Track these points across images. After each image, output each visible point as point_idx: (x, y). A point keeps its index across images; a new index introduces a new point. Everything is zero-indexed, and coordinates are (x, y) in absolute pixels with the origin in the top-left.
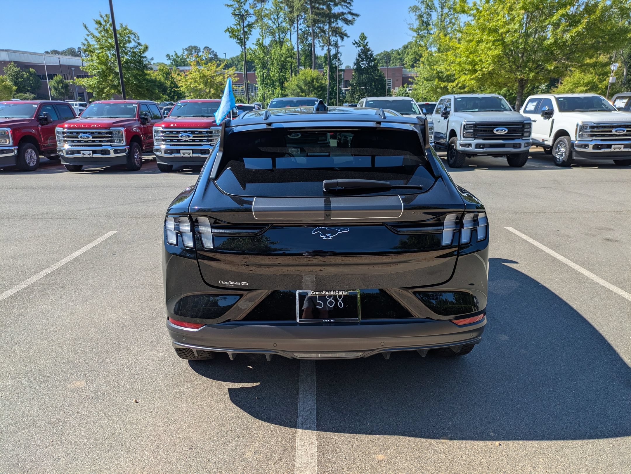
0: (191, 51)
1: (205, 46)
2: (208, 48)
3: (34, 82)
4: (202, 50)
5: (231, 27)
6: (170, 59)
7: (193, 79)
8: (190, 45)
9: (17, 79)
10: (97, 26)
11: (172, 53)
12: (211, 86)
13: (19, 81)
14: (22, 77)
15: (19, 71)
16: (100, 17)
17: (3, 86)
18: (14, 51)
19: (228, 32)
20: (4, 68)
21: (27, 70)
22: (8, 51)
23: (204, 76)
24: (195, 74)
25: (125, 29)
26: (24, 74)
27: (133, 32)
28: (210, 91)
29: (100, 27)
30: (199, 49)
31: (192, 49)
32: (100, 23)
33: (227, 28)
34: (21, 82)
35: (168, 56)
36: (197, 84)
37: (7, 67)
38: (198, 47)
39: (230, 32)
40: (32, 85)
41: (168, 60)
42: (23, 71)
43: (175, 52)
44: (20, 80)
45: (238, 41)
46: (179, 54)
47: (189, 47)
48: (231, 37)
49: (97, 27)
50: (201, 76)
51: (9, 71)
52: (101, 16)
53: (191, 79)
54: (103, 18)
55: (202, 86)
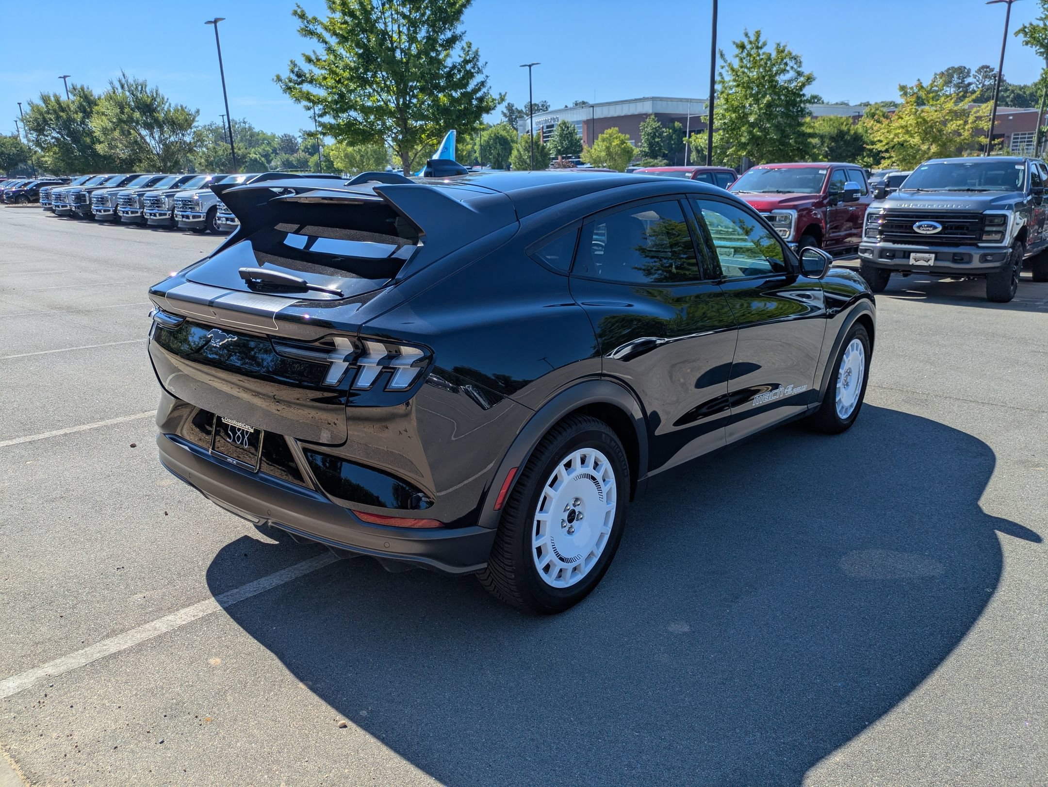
0: (951, 76)
1: (981, 65)
2: (988, 67)
3: (677, 142)
4: (973, 72)
5: (1031, 24)
6: (905, 94)
7: (902, 127)
8: (950, 66)
9: (654, 139)
10: (737, 51)
11: (912, 83)
12: (935, 140)
13: (655, 142)
14: (660, 135)
15: (659, 127)
16: (744, 37)
17: (622, 149)
18: (661, 99)
19: (1021, 35)
20: (642, 123)
21: (671, 125)
22: (653, 99)
23: (925, 121)
24: (907, 118)
25: (783, 51)
26: (663, 132)
27: (794, 54)
28: (929, 149)
29: (742, 52)
30: (969, 71)
31: (954, 72)
32: (742, 47)
33: (1021, 27)
34: (658, 142)
35: (903, 88)
36: (907, 137)
37: (645, 122)
38: (967, 68)
39: (1026, 34)
40: (673, 146)
41: (901, 95)
42: (663, 127)
43: (919, 80)
44: (657, 140)
45: (1042, 50)
46: (926, 83)
47: (949, 69)
48: (1027, 43)
49: (737, 53)
50: (917, 122)
51: (647, 127)
52: (746, 35)
53: (899, 128)
54: (749, 37)
55: (916, 140)
